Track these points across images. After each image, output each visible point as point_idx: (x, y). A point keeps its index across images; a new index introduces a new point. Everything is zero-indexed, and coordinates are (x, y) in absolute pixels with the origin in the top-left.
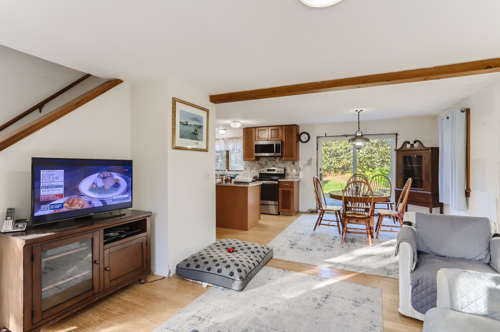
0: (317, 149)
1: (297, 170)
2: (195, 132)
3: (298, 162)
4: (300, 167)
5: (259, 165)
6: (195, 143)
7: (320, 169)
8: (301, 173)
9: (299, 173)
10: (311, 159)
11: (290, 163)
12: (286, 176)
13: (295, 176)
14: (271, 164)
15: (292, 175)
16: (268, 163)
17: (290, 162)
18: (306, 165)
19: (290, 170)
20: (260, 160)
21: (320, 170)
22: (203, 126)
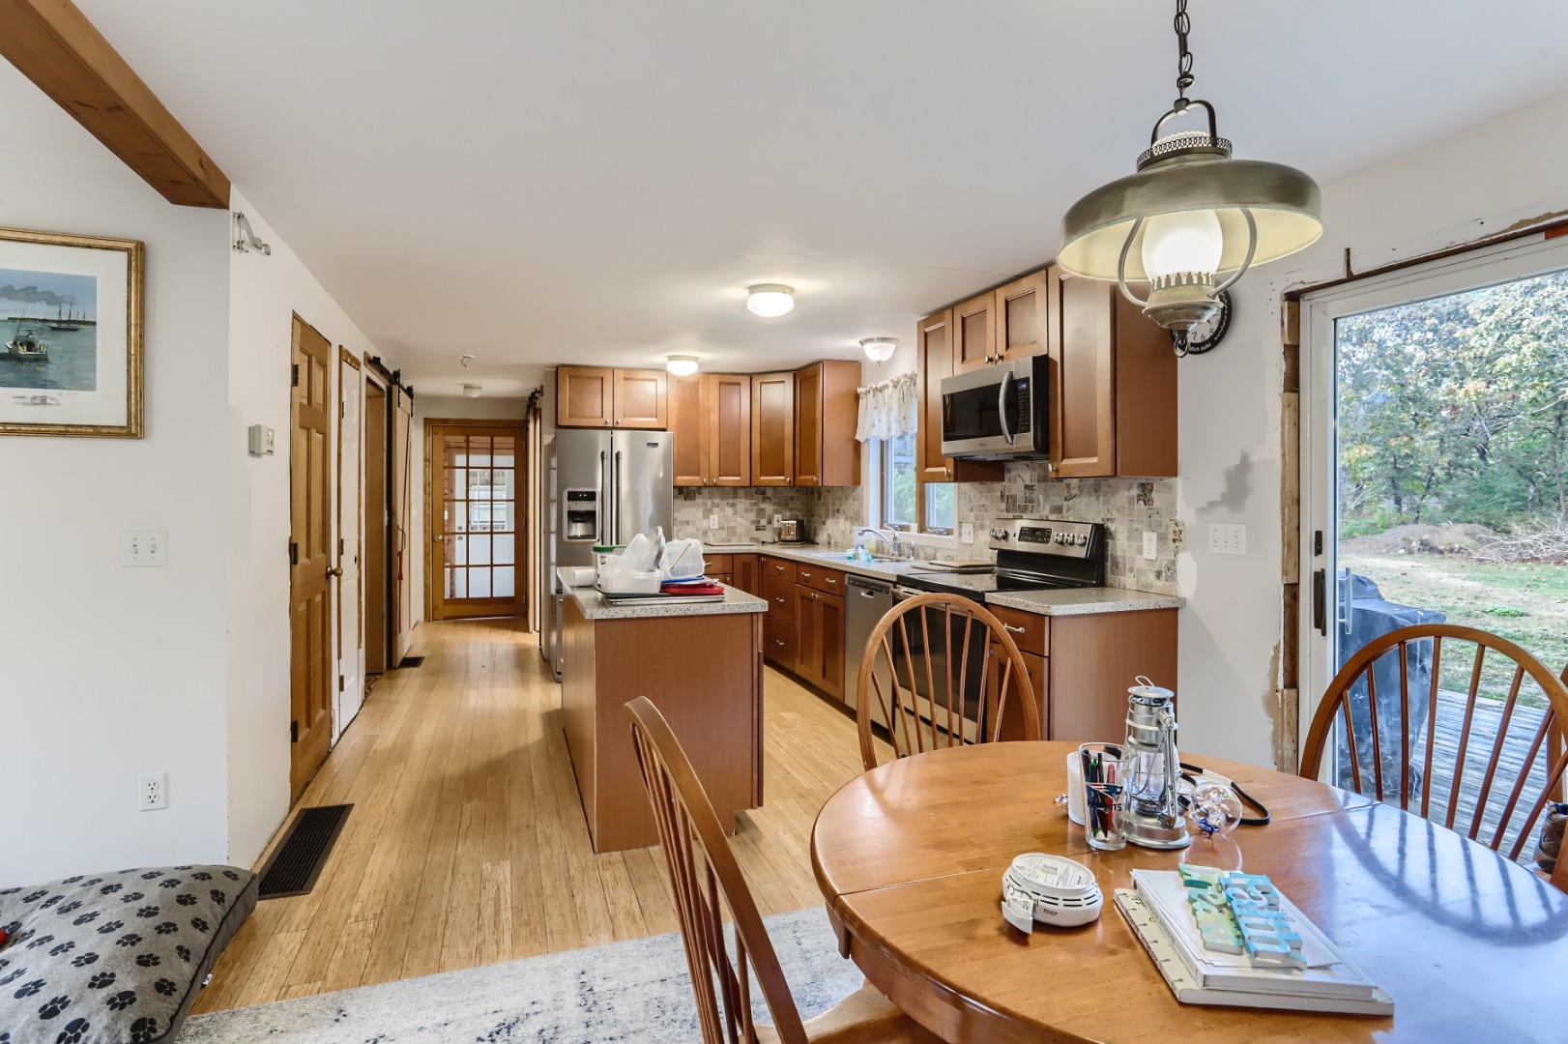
0: (1293, 383)
1: (1162, 538)
2: (23, 351)
3: (1171, 489)
4: (1179, 517)
5: (1003, 506)
6: (27, 401)
7: (1319, 535)
8: (1186, 564)
9: (1174, 563)
10: (1245, 466)
11: (1127, 494)
12: (1113, 573)
13: (1152, 577)
14: (1047, 496)
15: (1141, 571)
16: (1034, 496)
17: (1129, 488)
18: (1212, 505)
19: (1129, 539)
20: (1007, 476)
21: (1319, 551)
22: (94, 323)
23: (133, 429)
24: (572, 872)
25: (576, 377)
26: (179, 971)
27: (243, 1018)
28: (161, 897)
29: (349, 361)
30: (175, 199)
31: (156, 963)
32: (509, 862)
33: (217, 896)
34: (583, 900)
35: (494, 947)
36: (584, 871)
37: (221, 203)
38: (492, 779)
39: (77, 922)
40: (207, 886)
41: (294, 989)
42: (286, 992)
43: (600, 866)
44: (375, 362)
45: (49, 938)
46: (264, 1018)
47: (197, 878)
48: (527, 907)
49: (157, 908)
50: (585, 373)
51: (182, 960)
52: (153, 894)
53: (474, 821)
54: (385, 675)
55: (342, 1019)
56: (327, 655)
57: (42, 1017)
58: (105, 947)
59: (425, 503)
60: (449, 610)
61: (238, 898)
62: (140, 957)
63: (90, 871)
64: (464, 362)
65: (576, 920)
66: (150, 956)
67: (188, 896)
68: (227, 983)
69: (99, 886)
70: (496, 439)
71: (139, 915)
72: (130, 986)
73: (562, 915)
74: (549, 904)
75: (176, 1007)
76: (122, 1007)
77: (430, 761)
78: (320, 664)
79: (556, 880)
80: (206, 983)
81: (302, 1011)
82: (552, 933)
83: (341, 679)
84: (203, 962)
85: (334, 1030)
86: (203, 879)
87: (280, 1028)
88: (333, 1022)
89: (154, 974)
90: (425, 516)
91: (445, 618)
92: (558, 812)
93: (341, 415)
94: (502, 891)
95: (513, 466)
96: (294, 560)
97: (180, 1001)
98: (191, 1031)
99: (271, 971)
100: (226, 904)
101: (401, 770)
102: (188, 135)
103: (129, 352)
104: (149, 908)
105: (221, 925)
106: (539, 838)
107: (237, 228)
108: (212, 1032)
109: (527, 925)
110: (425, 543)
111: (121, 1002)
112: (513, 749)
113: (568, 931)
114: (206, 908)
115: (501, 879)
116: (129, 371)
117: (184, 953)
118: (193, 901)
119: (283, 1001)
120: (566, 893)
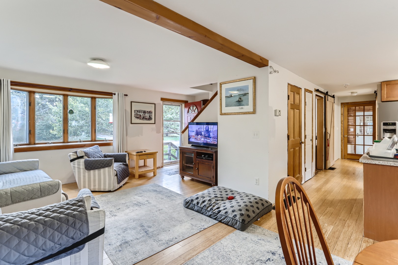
2: (240, 100)
6: (240, 108)
22: (248, 93)
23: (254, 112)
24: (352, 238)
25: (389, 84)
26: (252, 215)
27: (261, 229)
28: (253, 201)
29: (308, 91)
30: (260, 67)
31: (248, 211)
32: (333, 227)
33: (263, 205)
34: (351, 247)
35: (317, 244)
36: (356, 239)
37: (267, 65)
38: (340, 204)
39: (241, 200)
40: (261, 202)
41: (271, 229)
42: (270, 229)
43: (363, 241)
44: (317, 90)
45: (237, 200)
46: (264, 231)
47: (260, 200)
48: (332, 240)
49: (252, 202)
50: (393, 83)
51: (253, 213)
52: (252, 199)
53: (329, 212)
54: (323, 171)
55: (277, 239)
56: (300, 162)
57: (232, 212)
58: (243, 205)
59: (341, 126)
60: (349, 157)
61: (267, 207)
62: (246, 209)
63: (247, 192)
64: (346, 86)
65: (345, 251)
66: (248, 210)
67: (257, 202)
68: (262, 222)
69: (246, 195)
70: (366, 107)
71: (249, 202)
72: (243, 213)
73: (341, 247)
74: (339, 242)
75: (250, 220)
76: (241, 216)
77: (324, 194)
78: (298, 164)
79: (345, 237)
80: (258, 220)
81: (271, 234)
82: (335, 249)
83: (305, 169)
84: (257, 215)
85: (274, 240)
86: (261, 200)
87: (266, 234)
88: (275, 239)
89: (248, 213)
90: (341, 130)
91: (348, 159)
92: (357, 220)
93: (305, 105)
94: (327, 232)
95: (372, 115)
96: (288, 139)
97: (251, 220)
98: (253, 227)
99: (269, 224)
100: (264, 207)
101: (315, 194)
102: (258, 55)
103: (253, 98)
104: (251, 201)
105: (262, 210)
106: (346, 224)
107: (270, 69)
108: (255, 229)
109: (329, 244)
110: (341, 137)
111: (242, 215)
112: (351, 198)
113: (341, 252)
114: (260, 206)
115: (328, 229)
116: (253, 101)
117: (254, 212)
118: (258, 204)
119: (268, 230)
120: (346, 242)
